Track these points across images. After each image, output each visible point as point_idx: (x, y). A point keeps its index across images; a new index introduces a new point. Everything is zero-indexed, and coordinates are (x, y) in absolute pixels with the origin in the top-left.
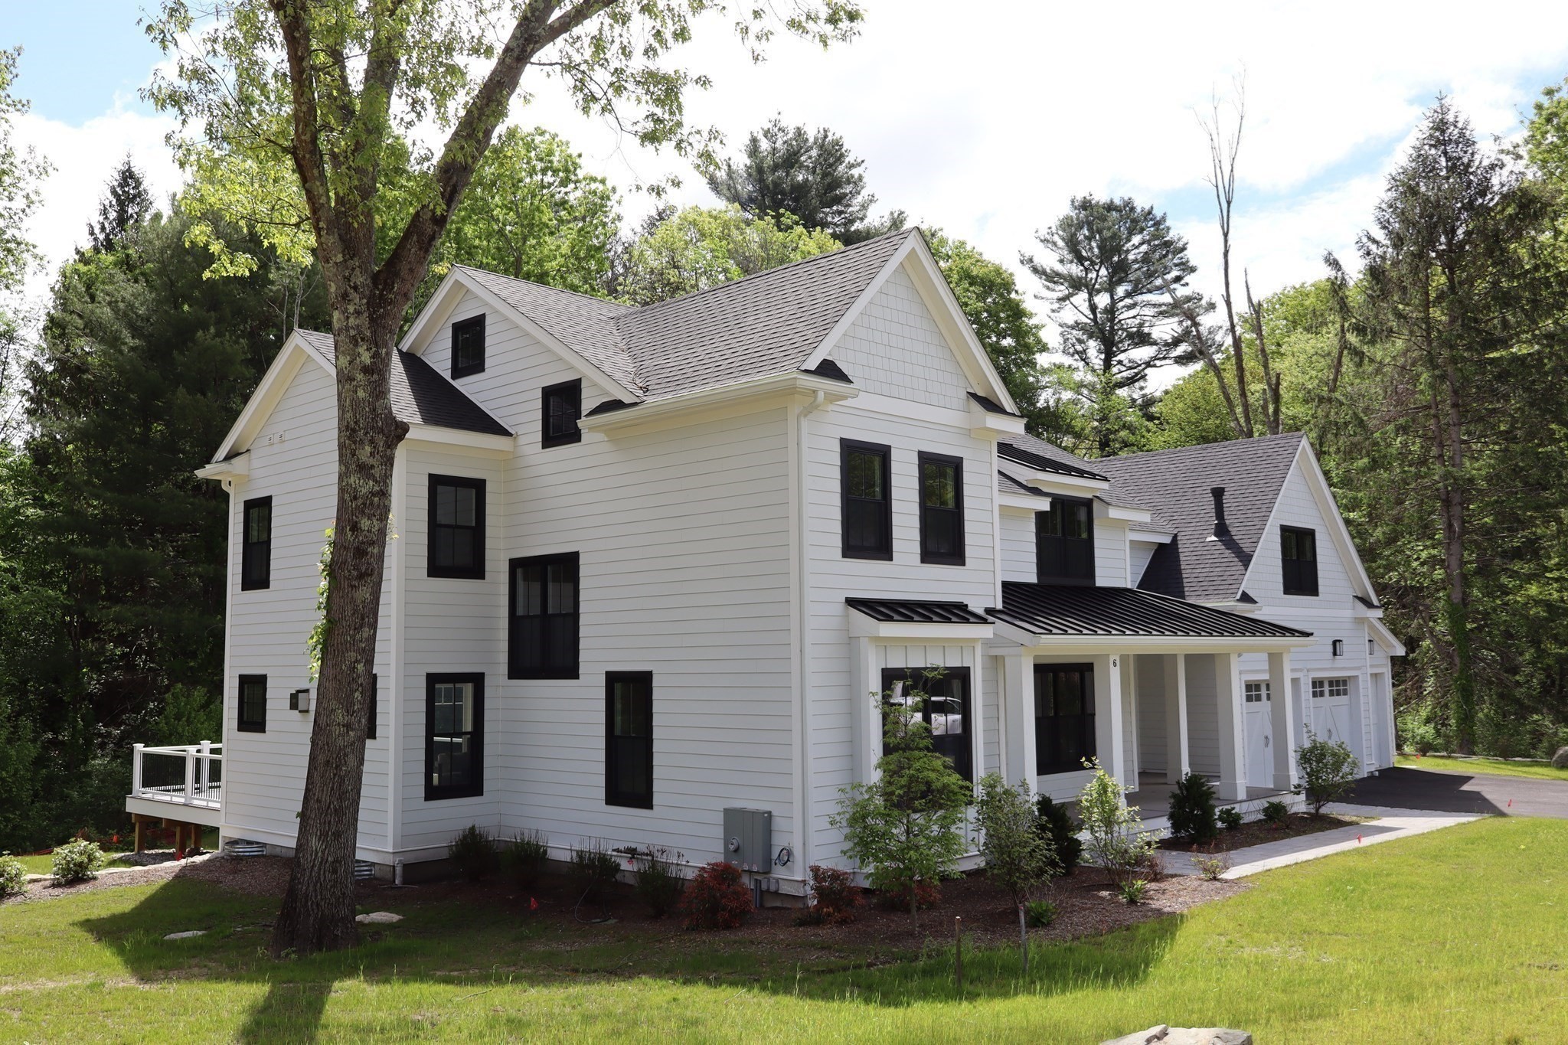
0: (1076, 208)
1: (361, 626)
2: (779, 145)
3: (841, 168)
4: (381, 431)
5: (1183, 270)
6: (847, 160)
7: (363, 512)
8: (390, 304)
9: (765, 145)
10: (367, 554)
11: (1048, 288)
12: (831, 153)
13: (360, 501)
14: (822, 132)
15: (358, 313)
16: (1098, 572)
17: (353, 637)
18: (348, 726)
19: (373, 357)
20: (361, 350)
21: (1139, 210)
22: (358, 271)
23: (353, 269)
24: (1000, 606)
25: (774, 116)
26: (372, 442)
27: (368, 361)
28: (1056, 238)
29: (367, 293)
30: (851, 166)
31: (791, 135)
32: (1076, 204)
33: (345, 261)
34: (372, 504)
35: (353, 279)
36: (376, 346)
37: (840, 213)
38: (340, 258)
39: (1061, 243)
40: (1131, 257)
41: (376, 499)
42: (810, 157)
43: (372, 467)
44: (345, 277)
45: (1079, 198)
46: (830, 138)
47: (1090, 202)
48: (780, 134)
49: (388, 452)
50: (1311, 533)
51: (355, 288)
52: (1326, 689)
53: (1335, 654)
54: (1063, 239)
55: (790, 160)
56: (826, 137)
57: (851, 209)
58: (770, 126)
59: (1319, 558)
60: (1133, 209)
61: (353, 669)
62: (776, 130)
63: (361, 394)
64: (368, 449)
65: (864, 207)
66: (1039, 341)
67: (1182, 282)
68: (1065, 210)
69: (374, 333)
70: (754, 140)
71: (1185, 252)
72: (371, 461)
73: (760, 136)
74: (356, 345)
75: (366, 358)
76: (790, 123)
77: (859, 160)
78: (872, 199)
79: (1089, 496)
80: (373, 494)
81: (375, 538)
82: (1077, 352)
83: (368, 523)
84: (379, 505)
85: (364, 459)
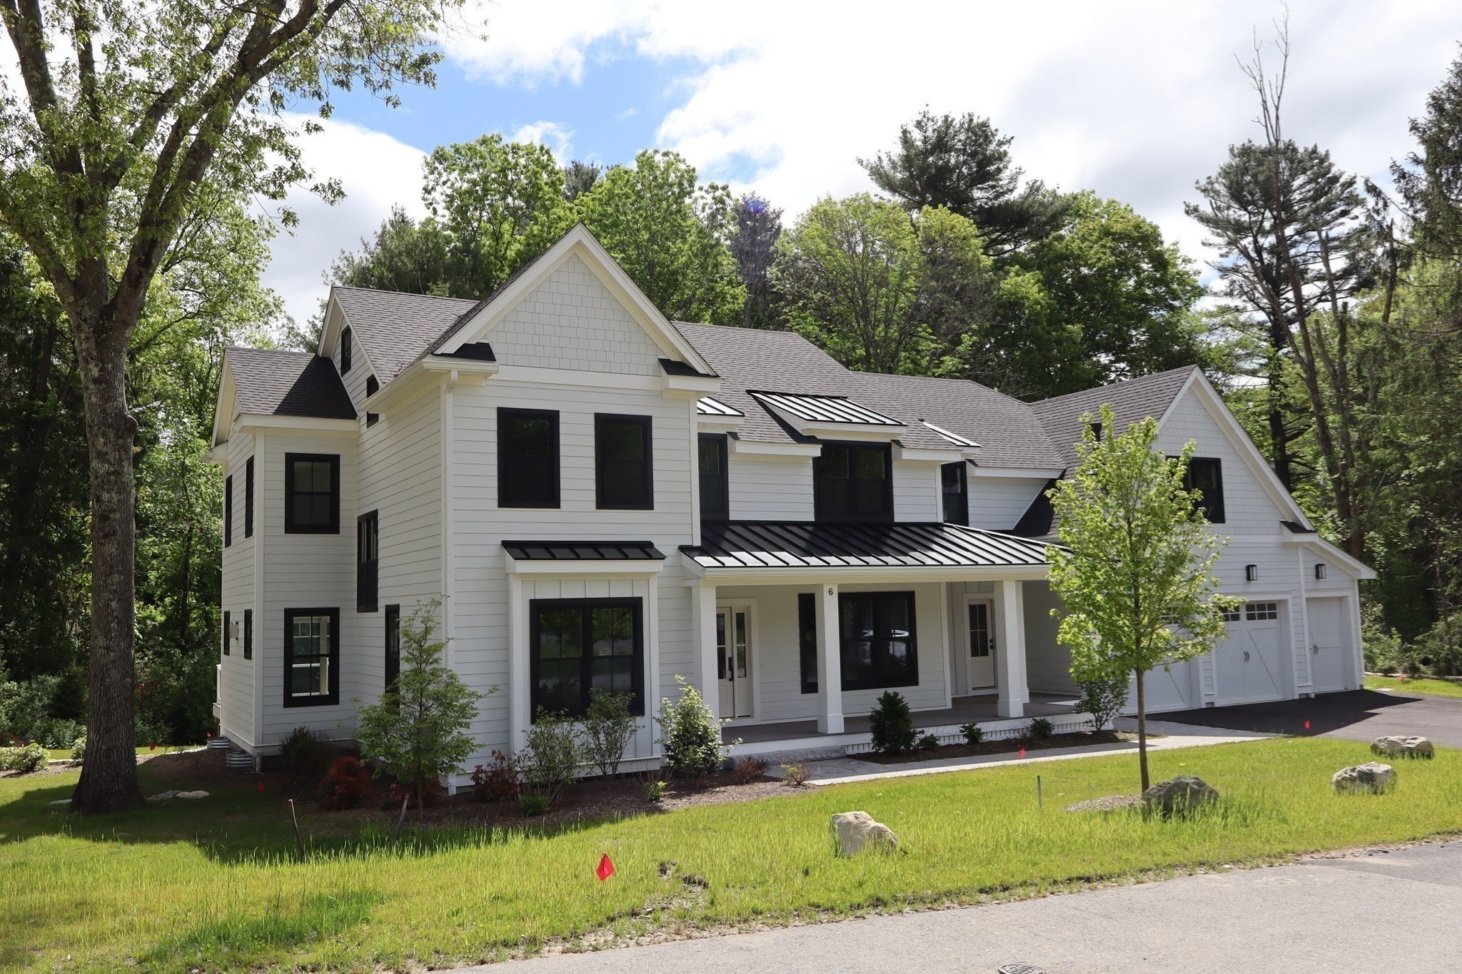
0: (1235, 156)
1: (111, 574)
2: (929, 133)
3: (992, 146)
4: (111, 426)
5: (1348, 204)
6: (997, 138)
7: (102, 488)
8: (110, 330)
9: (917, 135)
10: (109, 519)
11: (1218, 235)
12: (980, 133)
13: (100, 480)
14: (967, 117)
15: (87, 339)
16: (896, 509)
17: (105, 581)
18: (108, 648)
19: (100, 371)
20: (91, 366)
21: (1301, 150)
22: (86, 308)
23: (83, 306)
24: (697, 542)
25: (924, 108)
26: (104, 434)
27: (97, 375)
28: (1217, 186)
29: (94, 323)
30: (1001, 144)
31: (939, 123)
32: (1236, 152)
33: (76, 301)
34: (109, 481)
35: (83, 314)
36: (102, 362)
37: (993, 187)
38: (71, 299)
39: (1223, 191)
40: (1297, 196)
41: (112, 478)
42: (960, 141)
43: (107, 453)
44: (77, 313)
45: (1238, 145)
46: (975, 121)
47: (1250, 148)
48: (930, 123)
49: (121, 442)
50: (1216, 463)
51: (85, 320)
52: (1243, 613)
53: (1249, 578)
54: (1224, 185)
55: (941, 144)
56: (971, 120)
57: (1001, 183)
58: (920, 118)
59: (1225, 486)
60: (1295, 150)
61: (108, 605)
62: (925, 120)
63: (94, 399)
64: (102, 440)
65: (1013, 179)
66: (1195, 288)
67: (1351, 216)
68: (1226, 159)
69: (100, 353)
70: (905, 132)
71: (1355, 186)
72: (105, 449)
73: (911, 127)
74: (87, 362)
75: (95, 372)
76: (938, 113)
77: (1008, 138)
78: (1019, 172)
79: (887, 440)
80: (109, 474)
81: (115, 507)
82: (1246, 293)
83: (107, 496)
84: (116, 482)
85: (100, 448)
